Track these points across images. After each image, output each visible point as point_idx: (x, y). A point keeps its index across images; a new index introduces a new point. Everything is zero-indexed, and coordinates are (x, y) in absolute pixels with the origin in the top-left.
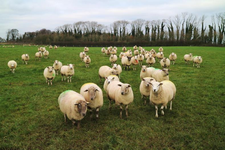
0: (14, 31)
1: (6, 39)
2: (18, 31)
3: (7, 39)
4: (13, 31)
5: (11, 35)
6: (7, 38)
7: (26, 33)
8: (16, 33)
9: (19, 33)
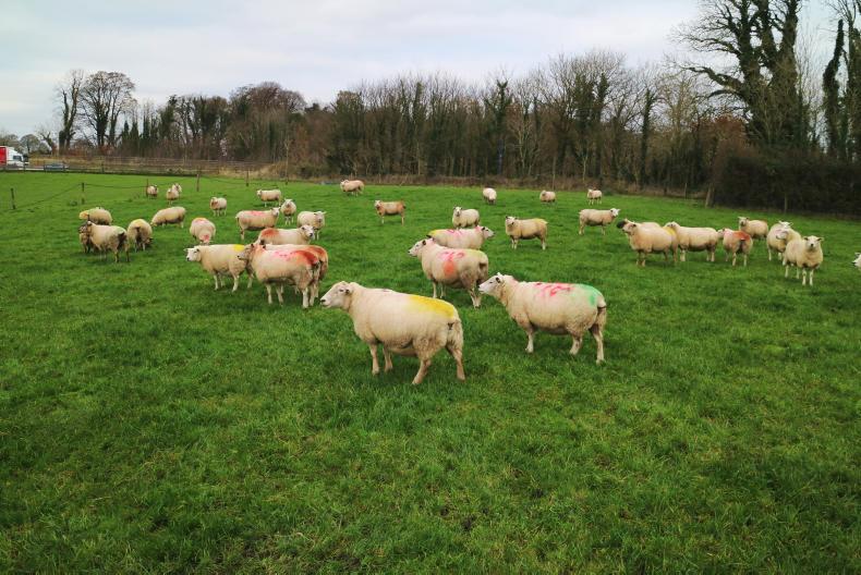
0: (104, 89)
1: (55, 136)
2: (130, 86)
3: (65, 136)
4: (100, 84)
5: (90, 110)
6: (62, 127)
7: (173, 101)
8: (121, 96)
9: (134, 95)
